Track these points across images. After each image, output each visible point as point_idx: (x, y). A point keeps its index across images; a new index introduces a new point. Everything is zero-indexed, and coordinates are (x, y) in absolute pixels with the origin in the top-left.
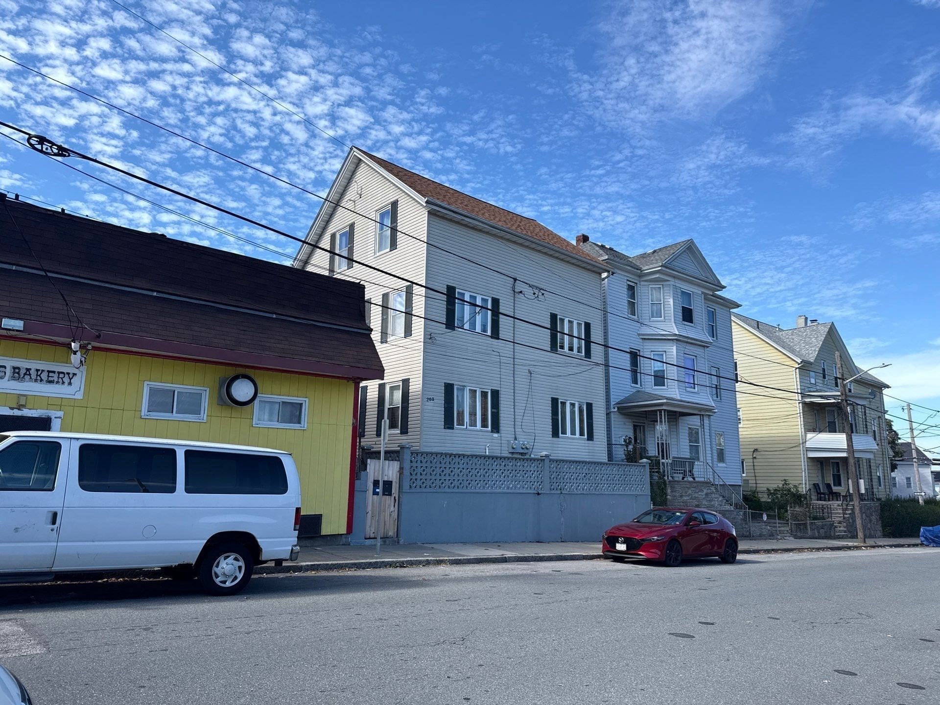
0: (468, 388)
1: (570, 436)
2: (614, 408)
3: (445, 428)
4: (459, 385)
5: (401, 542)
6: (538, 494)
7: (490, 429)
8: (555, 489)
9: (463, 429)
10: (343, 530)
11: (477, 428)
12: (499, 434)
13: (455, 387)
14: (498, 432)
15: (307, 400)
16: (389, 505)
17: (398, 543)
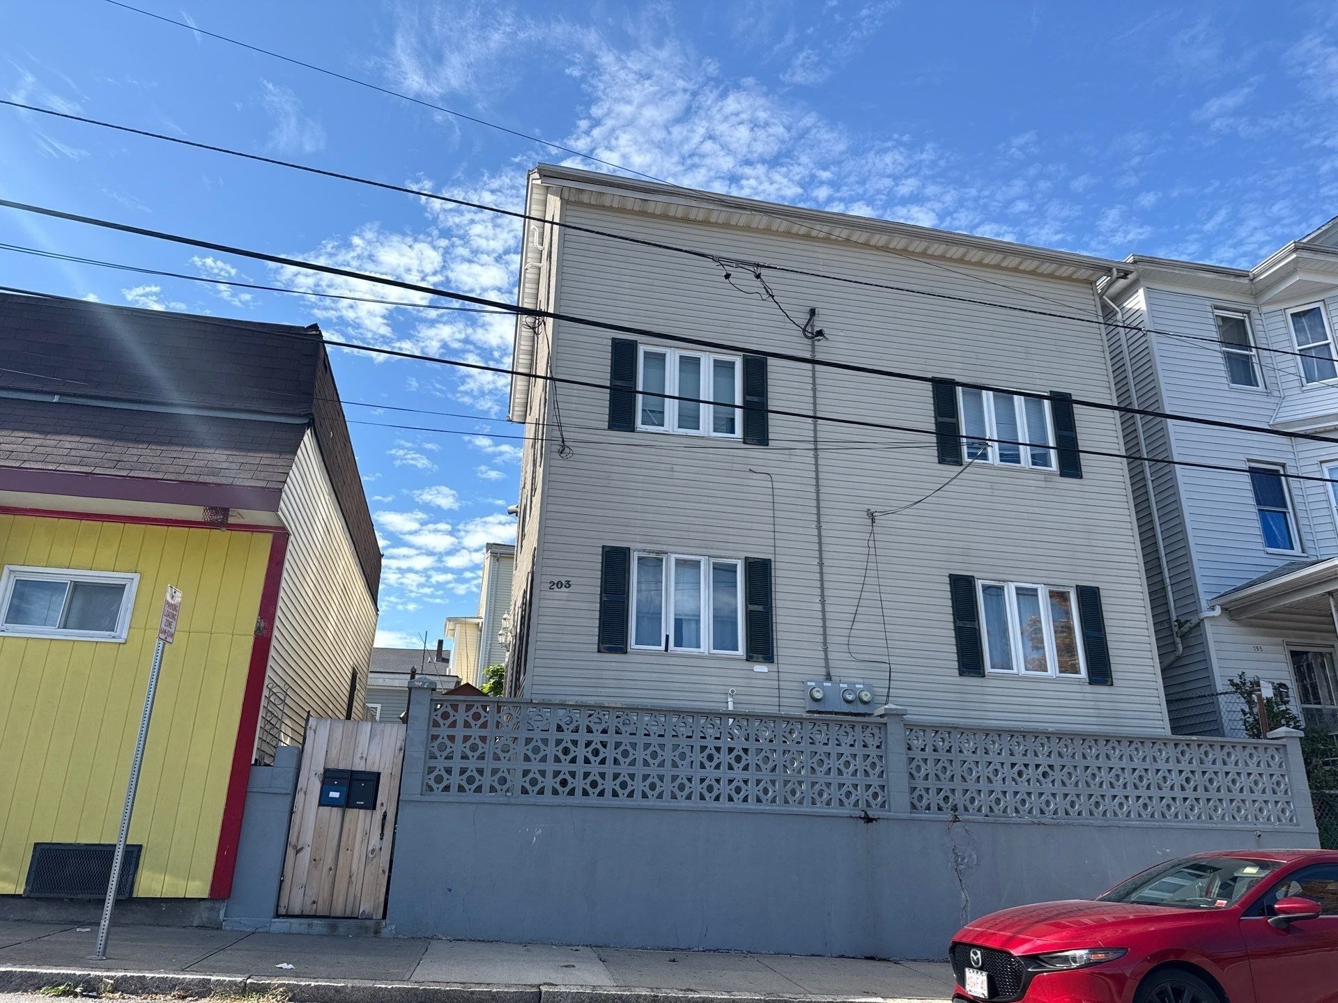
0: (673, 557)
1: (1023, 671)
2: (1213, 608)
3: (599, 651)
4: (644, 551)
5: (388, 929)
6: (869, 820)
7: (741, 651)
8: (934, 807)
9: (658, 654)
10: (199, 888)
11: (702, 650)
12: (774, 667)
13: (634, 557)
14: (768, 657)
15: (137, 577)
16: (367, 834)
17: (377, 932)
